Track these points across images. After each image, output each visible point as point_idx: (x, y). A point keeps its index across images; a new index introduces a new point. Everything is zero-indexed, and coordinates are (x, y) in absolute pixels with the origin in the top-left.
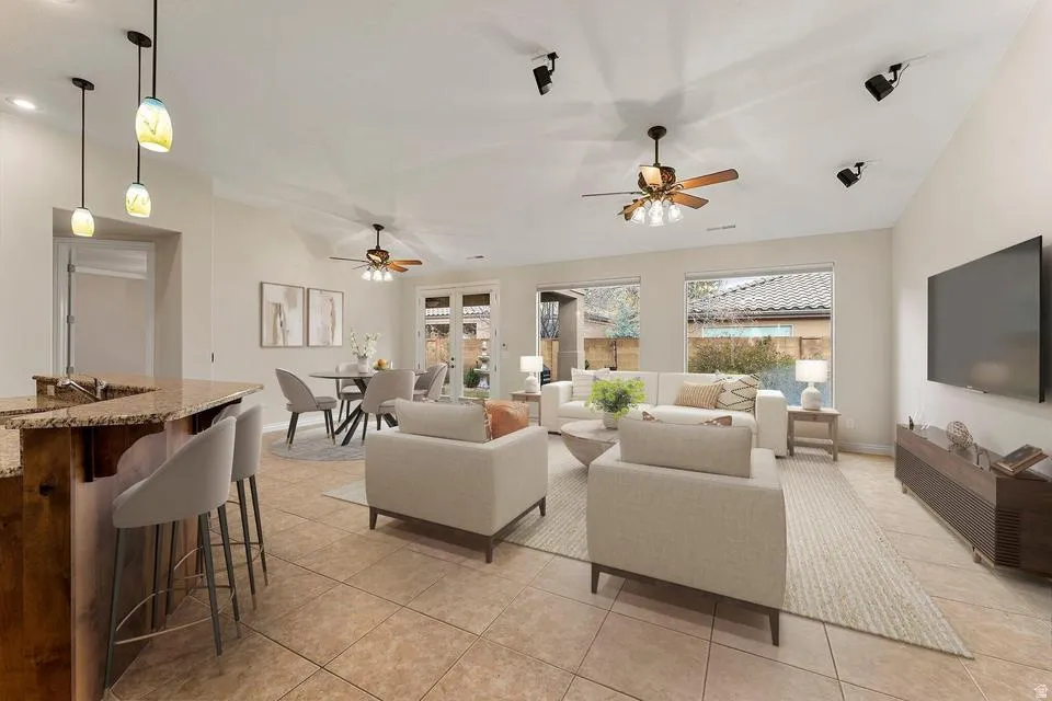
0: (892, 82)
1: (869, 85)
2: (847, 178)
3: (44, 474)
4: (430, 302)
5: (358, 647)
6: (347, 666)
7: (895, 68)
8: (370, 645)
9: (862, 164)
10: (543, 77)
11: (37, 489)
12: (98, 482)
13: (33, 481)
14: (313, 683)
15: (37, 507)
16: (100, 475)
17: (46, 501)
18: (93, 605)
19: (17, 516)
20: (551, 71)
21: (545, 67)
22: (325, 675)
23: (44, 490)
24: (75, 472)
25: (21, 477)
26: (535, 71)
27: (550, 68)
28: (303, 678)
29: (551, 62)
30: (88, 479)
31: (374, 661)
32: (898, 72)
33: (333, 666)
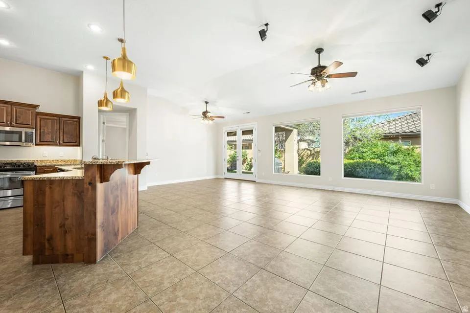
0: (436, 12)
1: (424, 15)
2: (421, 62)
3: (90, 179)
4: (229, 134)
5: (184, 251)
6: (179, 256)
7: (438, 6)
8: (188, 251)
9: (430, 54)
10: (263, 34)
11: (88, 184)
12: (104, 184)
13: (87, 181)
14: (167, 259)
15: (88, 189)
16: (105, 181)
17: (90, 187)
18: (103, 223)
19: (83, 192)
20: (266, 31)
21: (264, 30)
22: (172, 257)
23: (90, 184)
24: (98, 179)
25: (83, 179)
26: (260, 32)
27: (266, 30)
28: (164, 257)
29: (266, 27)
30: (101, 182)
31: (189, 255)
32: (440, 7)
33: (175, 255)
